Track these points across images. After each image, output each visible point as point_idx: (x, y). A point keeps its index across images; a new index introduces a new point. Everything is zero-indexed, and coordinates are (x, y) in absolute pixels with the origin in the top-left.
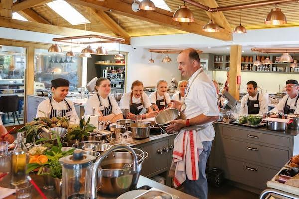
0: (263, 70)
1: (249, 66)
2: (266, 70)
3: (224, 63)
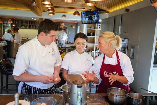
3: (20, 24)
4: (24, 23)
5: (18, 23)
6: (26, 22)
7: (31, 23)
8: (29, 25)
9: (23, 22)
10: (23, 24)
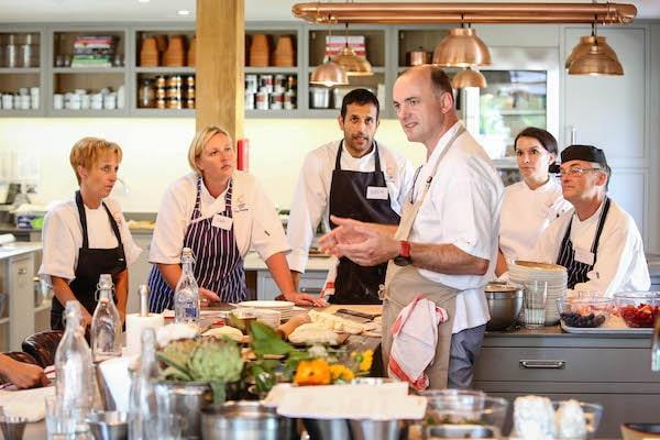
0: (264, 105)
1: (185, 87)
2: (277, 106)
3: (47, 71)
4: (85, 53)
5: (27, 58)
6: (103, 44)
7: (150, 50)
8: (130, 70)
9: (78, 46)
10: (78, 65)
